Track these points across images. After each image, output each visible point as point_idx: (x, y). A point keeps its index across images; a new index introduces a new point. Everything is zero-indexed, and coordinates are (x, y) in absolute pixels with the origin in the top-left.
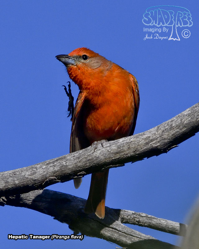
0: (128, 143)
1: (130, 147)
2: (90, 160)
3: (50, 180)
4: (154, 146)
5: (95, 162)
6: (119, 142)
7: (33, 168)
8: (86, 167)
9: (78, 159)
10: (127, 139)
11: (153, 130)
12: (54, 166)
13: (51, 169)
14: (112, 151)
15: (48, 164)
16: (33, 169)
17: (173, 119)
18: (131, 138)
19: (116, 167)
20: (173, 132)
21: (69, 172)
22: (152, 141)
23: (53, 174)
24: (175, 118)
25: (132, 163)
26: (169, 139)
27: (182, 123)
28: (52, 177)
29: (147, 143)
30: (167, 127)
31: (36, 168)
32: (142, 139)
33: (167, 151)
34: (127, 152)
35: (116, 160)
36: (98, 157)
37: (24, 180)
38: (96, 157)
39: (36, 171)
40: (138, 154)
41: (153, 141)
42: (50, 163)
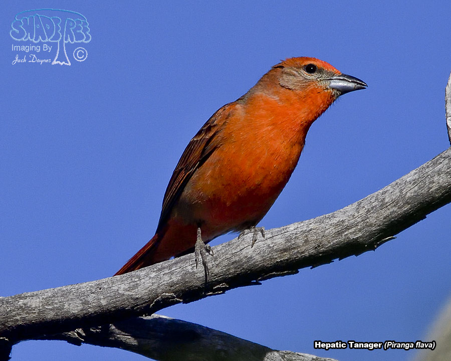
0: (304, 232)
1: (308, 239)
2: (235, 262)
3: (165, 299)
4: (352, 237)
5: (245, 266)
6: (288, 230)
7: (132, 276)
8: (228, 275)
9: (214, 261)
10: (302, 224)
11: (350, 209)
12: (172, 273)
13: (166, 279)
14: (275, 247)
15: (159, 270)
16: (133, 279)
17: (385, 189)
18: (311, 224)
19: (283, 275)
20: (386, 213)
21: (199, 284)
22: (347, 228)
23: (169, 288)
24: (389, 188)
25: (311, 268)
26: (379, 226)
27: (402, 196)
28: (167, 294)
29: (339, 233)
30: (376, 203)
31: (139, 277)
32: (331, 225)
33: (375, 246)
34: (303, 248)
35: (283, 264)
36: (251, 258)
37: (116, 298)
38: (246, 257)
39: (138, 282)
40: (323, 252)
41: (349, 229)
42: (164, 268)
